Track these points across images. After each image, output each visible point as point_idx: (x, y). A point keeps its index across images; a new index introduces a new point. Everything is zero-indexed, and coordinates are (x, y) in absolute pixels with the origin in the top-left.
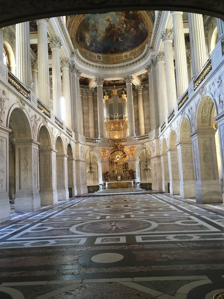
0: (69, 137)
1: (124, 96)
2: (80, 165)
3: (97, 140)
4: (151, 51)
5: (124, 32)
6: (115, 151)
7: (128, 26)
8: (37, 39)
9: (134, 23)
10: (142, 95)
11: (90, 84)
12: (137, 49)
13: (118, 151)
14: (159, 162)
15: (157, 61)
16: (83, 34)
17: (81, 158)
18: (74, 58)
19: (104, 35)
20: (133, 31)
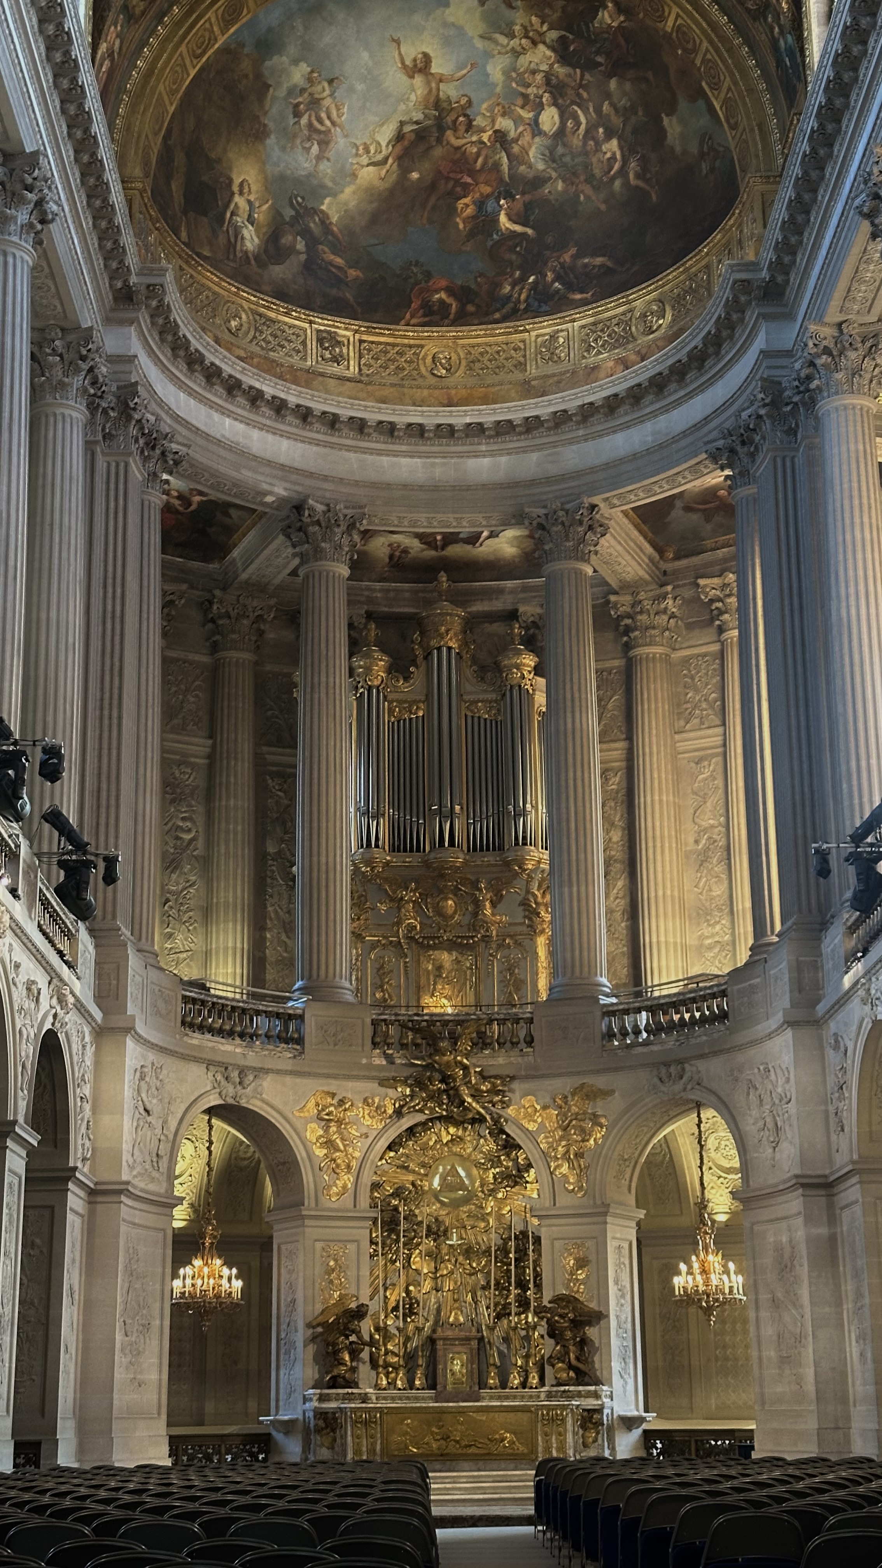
0: (53, 974)
1: (518, 667)
3: (280, 1015)
4: (765, 317)
5: (541, 166)
6: (427, 1124)
7: (578, 124)
9: (623, 103)
10: (672, 663)
11: (236, 552)
12: (642, 301)
13: (457, 1124)
14: (823, 1229)
16: (213, 155)
17: (131, 1168)
18: (132, 332)
19: (383, 179)
20: (613, 158)
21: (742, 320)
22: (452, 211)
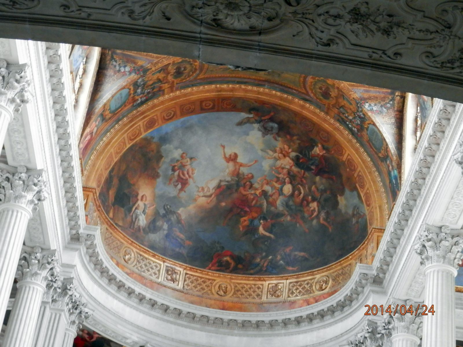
4: (373, 292)
5: (281, 208)
7: (300, 193)
9: (322, 187)
12: (319, 275)
15: (390, 335)
16: (131, 182)
18: (76, 254)
19: (208, 203)
20: (314, 210)
21: (363, 292)
22: (238, 222)
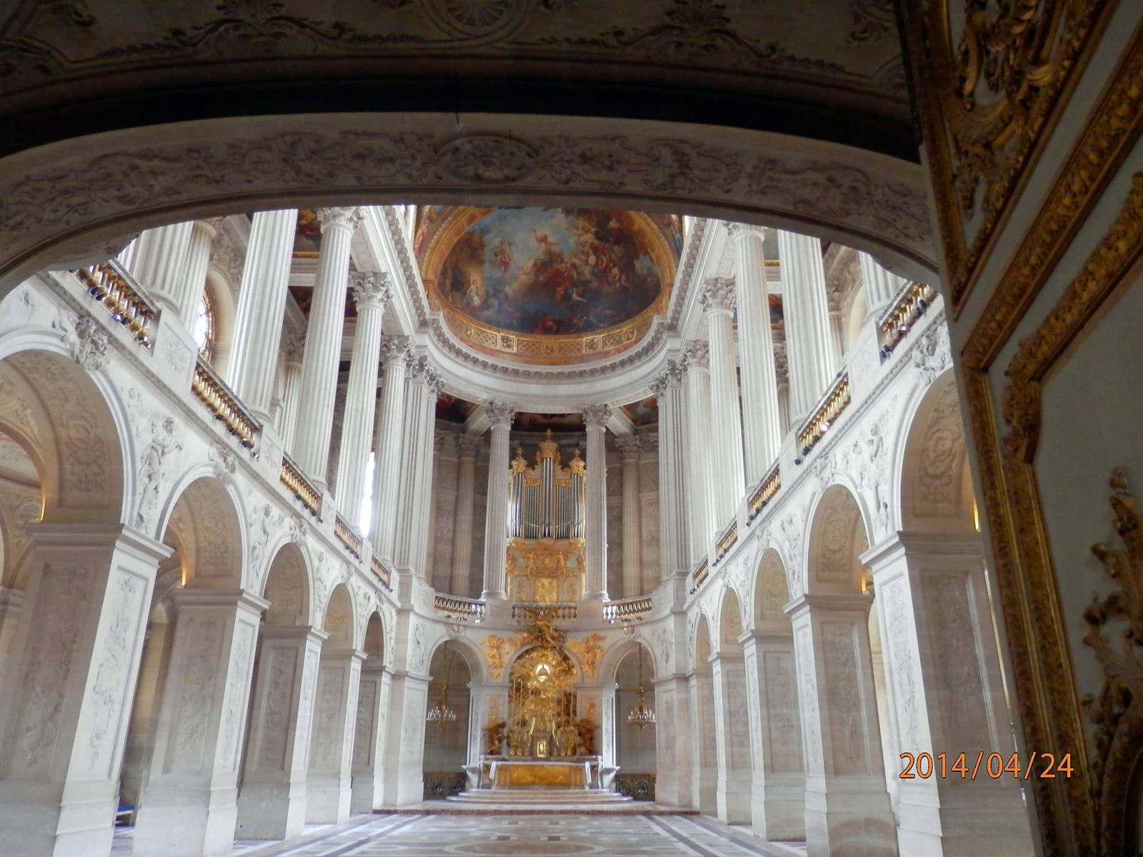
0: (376, 590)
1: (578, 466)
2: (406, 691)
3: (476, 604)
4: (669, 336)
5: (588, 276)
6: (533, 649)
7: (603, 261)
8: (315, 275)
9: (620, 255)
10: (638, 465)
11: (469, 419)
12: (626, 328)
13: (546, 649)
14: (683, 696)
15: (686, 370)
16: (463, 270)
17: (411, 665)
18: (426, 336)
19: (528, 280)
21: (661, 338)
22: (554, 292)
